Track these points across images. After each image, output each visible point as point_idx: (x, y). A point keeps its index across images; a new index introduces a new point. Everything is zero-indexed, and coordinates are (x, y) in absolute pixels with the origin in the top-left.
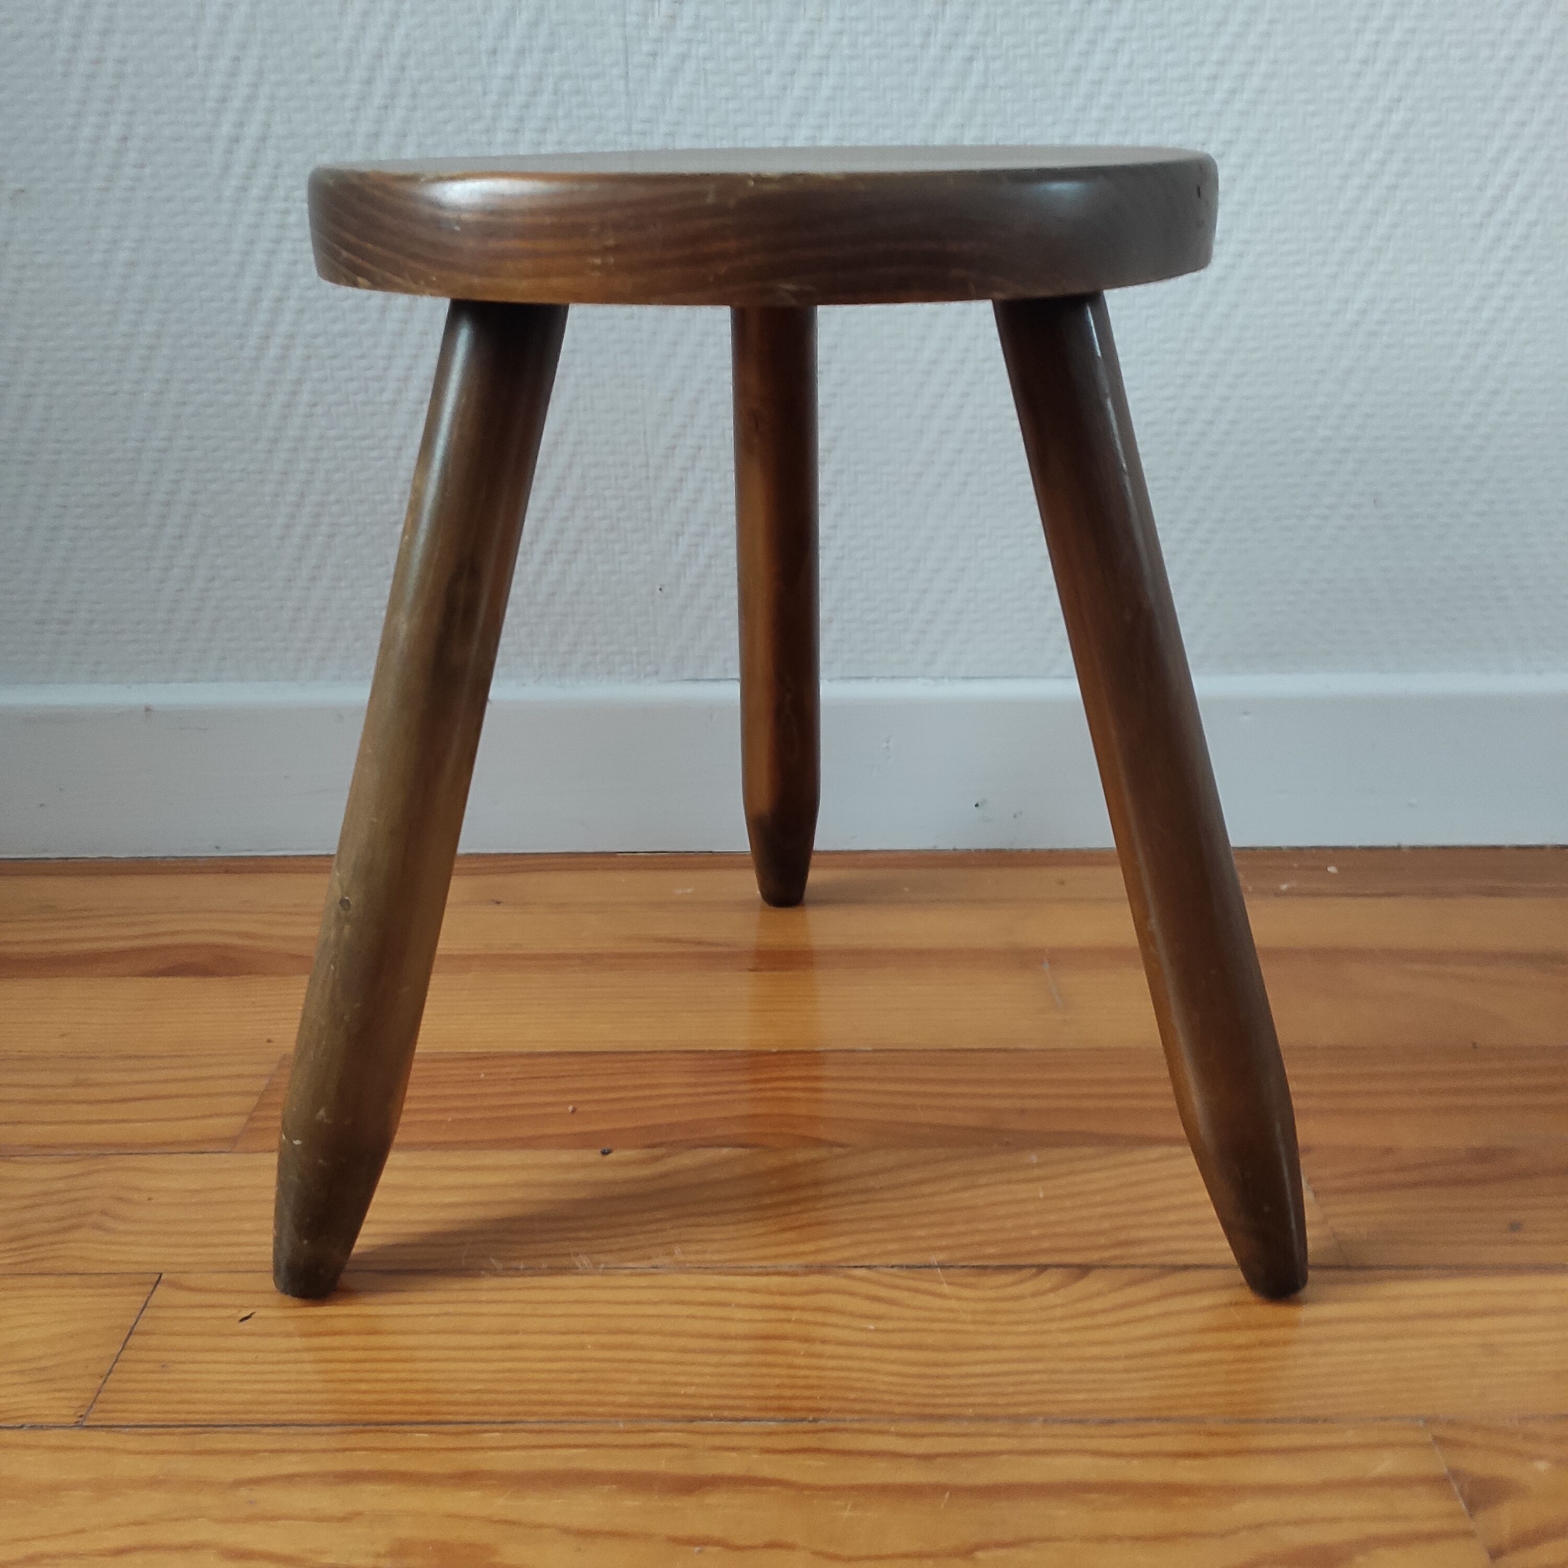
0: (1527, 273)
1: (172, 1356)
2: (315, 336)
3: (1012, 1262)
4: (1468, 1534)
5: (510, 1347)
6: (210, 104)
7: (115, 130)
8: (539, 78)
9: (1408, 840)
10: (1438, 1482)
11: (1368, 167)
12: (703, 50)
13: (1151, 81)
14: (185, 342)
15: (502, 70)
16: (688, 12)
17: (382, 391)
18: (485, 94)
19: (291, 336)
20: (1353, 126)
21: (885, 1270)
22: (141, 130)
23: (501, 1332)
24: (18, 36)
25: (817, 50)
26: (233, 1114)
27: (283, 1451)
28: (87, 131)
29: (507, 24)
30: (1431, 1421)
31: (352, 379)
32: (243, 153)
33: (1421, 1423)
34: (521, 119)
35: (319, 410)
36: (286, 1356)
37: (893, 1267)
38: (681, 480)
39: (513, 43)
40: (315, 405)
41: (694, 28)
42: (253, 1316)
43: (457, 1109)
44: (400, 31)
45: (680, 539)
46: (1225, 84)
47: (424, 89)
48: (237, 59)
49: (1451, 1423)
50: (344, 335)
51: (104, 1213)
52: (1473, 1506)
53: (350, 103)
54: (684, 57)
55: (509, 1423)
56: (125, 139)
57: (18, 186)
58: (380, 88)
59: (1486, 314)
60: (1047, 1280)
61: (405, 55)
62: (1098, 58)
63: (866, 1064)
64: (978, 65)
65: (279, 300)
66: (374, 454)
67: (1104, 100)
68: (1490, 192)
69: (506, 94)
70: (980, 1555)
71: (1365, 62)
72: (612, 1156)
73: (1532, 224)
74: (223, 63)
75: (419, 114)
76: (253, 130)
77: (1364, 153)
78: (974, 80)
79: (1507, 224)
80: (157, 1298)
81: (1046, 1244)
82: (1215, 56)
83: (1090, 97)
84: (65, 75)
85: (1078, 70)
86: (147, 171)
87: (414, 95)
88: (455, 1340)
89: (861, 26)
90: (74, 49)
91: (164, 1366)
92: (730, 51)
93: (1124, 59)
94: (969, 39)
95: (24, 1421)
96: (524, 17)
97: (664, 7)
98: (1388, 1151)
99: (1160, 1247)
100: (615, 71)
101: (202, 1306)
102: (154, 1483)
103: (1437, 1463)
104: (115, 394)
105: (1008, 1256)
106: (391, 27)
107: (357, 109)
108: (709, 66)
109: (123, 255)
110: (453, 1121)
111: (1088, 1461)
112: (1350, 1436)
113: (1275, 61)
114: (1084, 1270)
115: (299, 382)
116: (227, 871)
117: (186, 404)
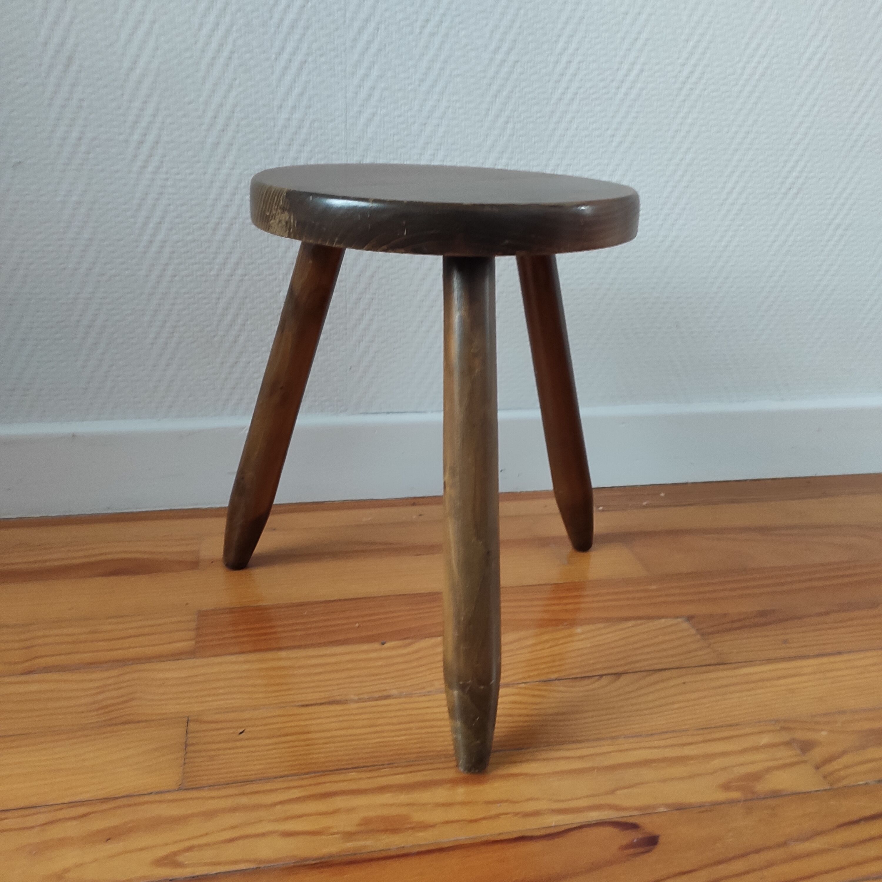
0: (740, 225)
1: (213, 753)
2: (178, 242)
3: (586, 675)
4: (805, 762)
6: (129, 124)
7: (75, 134)
8: (303, 120)
9: (691, 480)
10: (788, 744)
11: (676, 178)
12: (384, 111)
13: (586, 137)
14: (106, 243)
15: (284, 115)
17: (211, 270)
18: (274, 126)
19: (164, 242)
20: (670, 160)
21: (533, 684)
22: (89, 135)
25: (437, 114)
26: (188, 640)
27: (289, 788)
28: (59, 134)
29: (288, 93)
30: (777, 721)
31: (196, 264)
32: (145, 149)
33: (773, 723)
34: (292, 139)
35: (177, 278)
36: (270, 747)
38: (362, 315)
39: (290, 102)
40: (175, 276)
41: (380, 101)
42: (245, 731)
43: (301, 630)
44: (233, 94)
45: (361, 344)
46: (618, 139)
47: (243, 122)
48: (145, 102)
49: (785, 721)
50: (194, 241)
52: (803, 751)
53: (204, 127)
54: (374, 115)
55: (391, 764)
56: (80, 139)
57: (18, 160)
58: (221, 121)
60: (605, 680)
61: (235, 106)
62: (563, 125)
64: (510, 126)
65: (159, 223)
66: (204, 301)
68: (726, 190)
69: (285, 127)
70: (618, 792)
71: (677, 131)
72: (386, 645)
73: (743, 204)
74: (137, 104)
75: (240, 135)
76: (151, 138)
77: (675, 172)
78: (508, 132)
79: (733, 204)
80: (192, 728)
81: (598, 666)
82: (614, 126)
84: (49, 105)
85: (554, 129)
86: (91, 156)
87: (238, 125)
88: (349, 732)
89: (458, 105)
90: (55, 92)
91: (212, 758)
92: (396, 113)
96: (297, 90)
100: (340, 119)
101: (219, 729)
103: (785, 737)
104: (65, 269)
105: (583, 673)
106: (229, 91)
107: (208, 130)
108: (386, 119)
109: (74, 198)
110: (301, 635)
112: (748, 730)
113: (639, 130)
114: (619, 675)
115: (167, 264)
117: (103, 275)
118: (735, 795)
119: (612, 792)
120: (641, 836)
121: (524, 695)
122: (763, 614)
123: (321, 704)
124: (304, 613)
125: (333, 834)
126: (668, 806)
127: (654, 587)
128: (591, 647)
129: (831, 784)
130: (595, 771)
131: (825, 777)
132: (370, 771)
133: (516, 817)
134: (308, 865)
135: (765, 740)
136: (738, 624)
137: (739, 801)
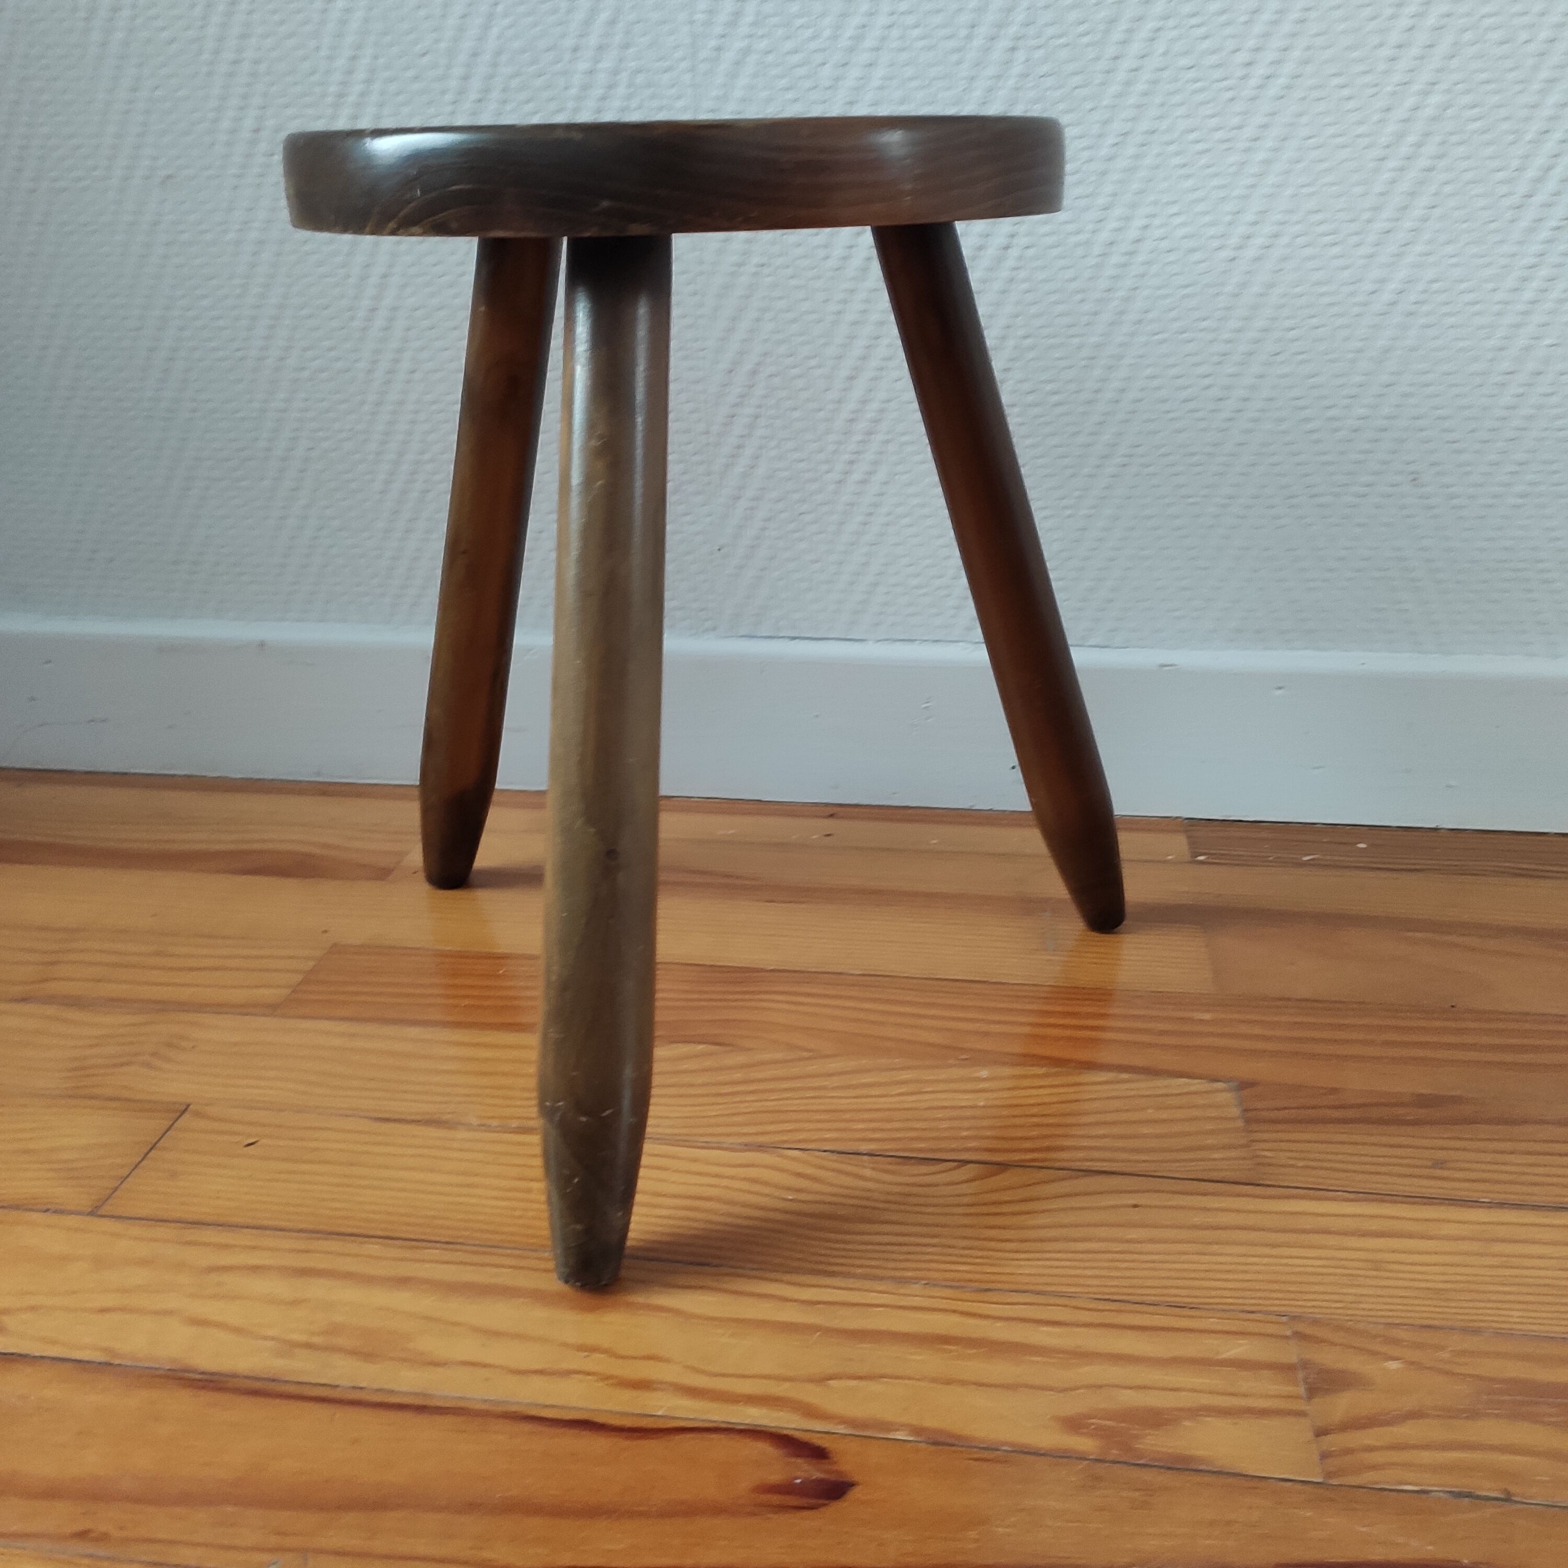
1: (182, 1168)
2: (415, 309)
3: (935, 1156)
4: (1300, 1414)
5: (468, 1186)
6: (330, 100)
7: (249, 123)
8: (616, 72)
10: (1285, 1369)
11: (1404, 150)
12: (763, 44)
13: (1187, 68)
14: (304, 312)
15: (583, 66)
16: (750, 9)
19: (394, 309)
20: (1388, 110)
21: (817, 1153)
22: (270, 123)
23: (463, 1173)
24: (172, 41)
25: (869, 43)
26: (279, 986)
27: (254, 1248)
28: (226, 124)
29: (588, 22)
30: (1295, 1318)
33: (1284, 1320)
35: (417, 376)
37: (825, 1151)
38: (739, 447)
40: (413, 372)
41: (754, 24)
42: (257, 1144)
43: (473, 997)
44: (495, 31)
45: (738, 502)
46: (1260, 71)
48: (354, 58)
49: (1314, 1322)
51: (154, 1054)
52: (1313, 1391)
54: (746, 51)
55: (452, 1244)
57: (168, 172)
58: (476, 84)
59: (1528, 295)
60: (964, 1173)
62: (1135, 48)
63: (853, 985)
65: (385, 276)
67: (1140, 87)
68: (1531, 173)
69: (585, 87)
71: (1400, 47)
74: (341, 62)
77: (1400, 136)
78: (1017, 69)
79: (1548, 205)
80: (181, 1123)
82: (1251, 43)
83: (1128, 83)
84: (209, 74)
85: (1116, 58)
89: (910, 20)
90: (217, 52)
91: (174, 1175)
92: (789, 45)
93: (1160, 47)
94: (1012, 30)
95: (49, 1207)
96: (604, 16)
97: (728, 6)
98: (1334, 1091)
99: (1081, 1155)
100: (684, 65)
101: (220, 1132)
102: (144, 1263)
103: (1291, 1353)
104: (243, 358)
105: (932, 1151)
108: (770, 58)
109: (253, 235)
110: (465, 1006)
111: (955, 1318)
112: (1212, 1323)
113: (1308, 48)
114: (1003, 1167)
115: (400, 351)
116: (324, 793)
117: (303, 369)
118: (1085, 1444)
119: (822, 1380)
120: (817, 1475)
121: (782, 1170)
122: (1423, 1101)
123: (412, 1122)
124: (499, 970)
125: (265, 1338)
126: (917, 1431)
127: (1207, 1016)
128: (984, 1107)
129: (1329, 1475)
130: (818, 1334)
131: (1324, 1456)
132: (412, 1248)
133: (601, 1384)
134: (189, 1379)
135: (1239, 1349)
136: (1350, 1114)
137: (1082, 1458)
